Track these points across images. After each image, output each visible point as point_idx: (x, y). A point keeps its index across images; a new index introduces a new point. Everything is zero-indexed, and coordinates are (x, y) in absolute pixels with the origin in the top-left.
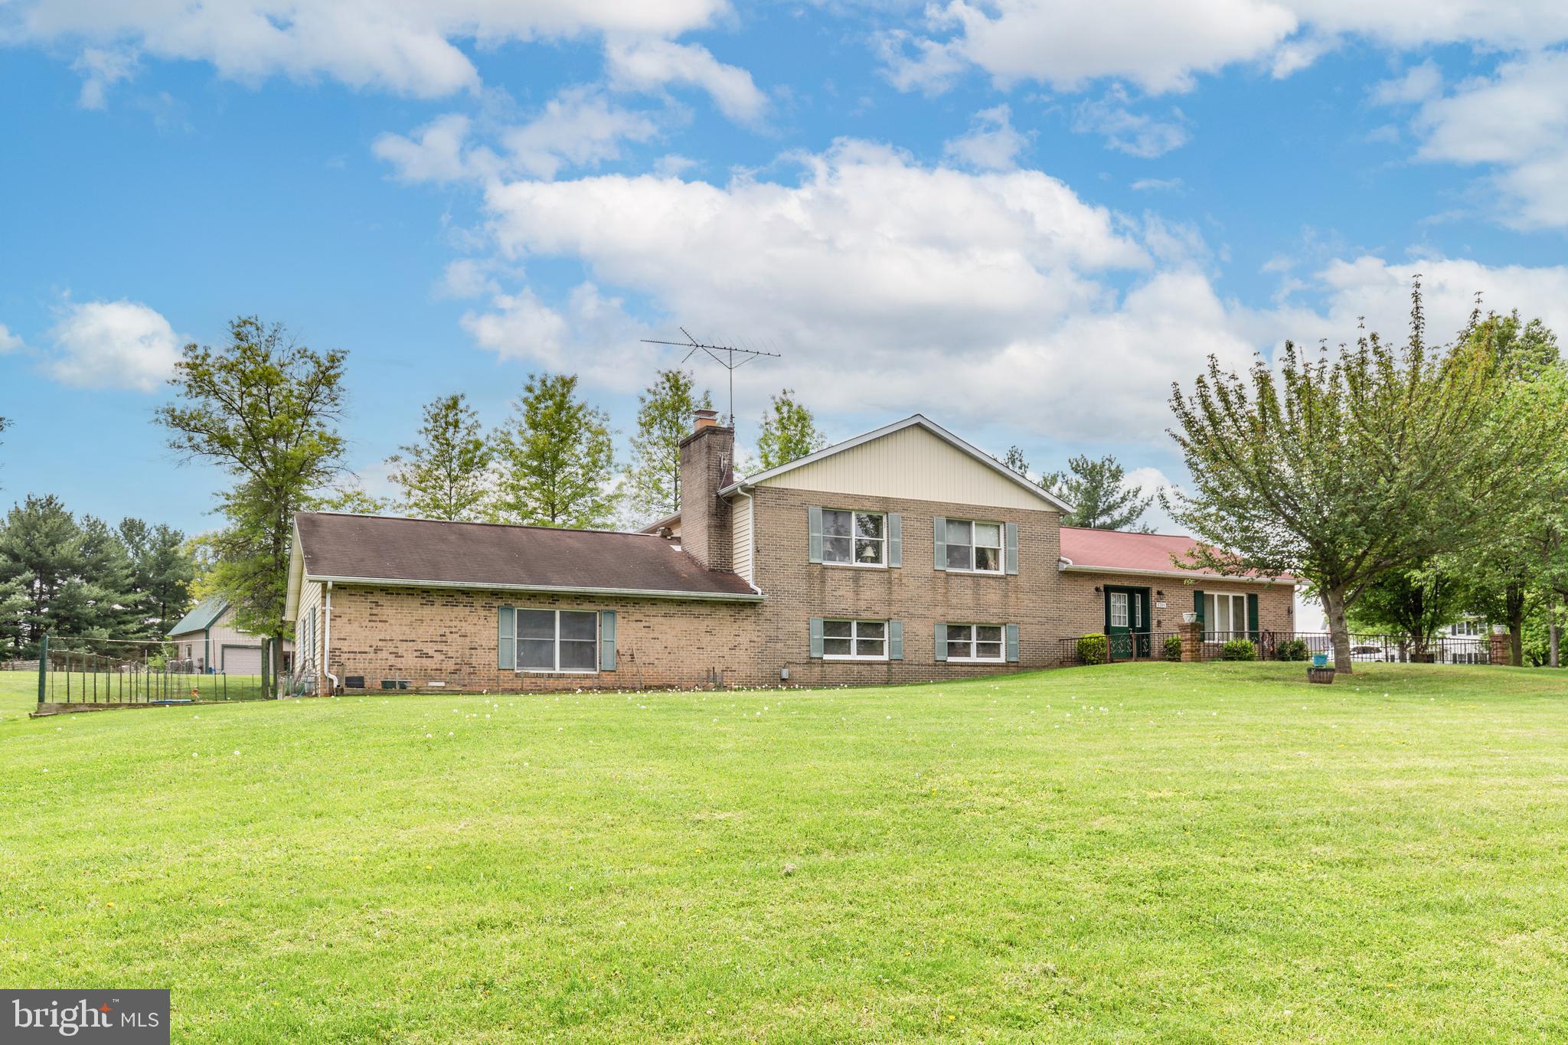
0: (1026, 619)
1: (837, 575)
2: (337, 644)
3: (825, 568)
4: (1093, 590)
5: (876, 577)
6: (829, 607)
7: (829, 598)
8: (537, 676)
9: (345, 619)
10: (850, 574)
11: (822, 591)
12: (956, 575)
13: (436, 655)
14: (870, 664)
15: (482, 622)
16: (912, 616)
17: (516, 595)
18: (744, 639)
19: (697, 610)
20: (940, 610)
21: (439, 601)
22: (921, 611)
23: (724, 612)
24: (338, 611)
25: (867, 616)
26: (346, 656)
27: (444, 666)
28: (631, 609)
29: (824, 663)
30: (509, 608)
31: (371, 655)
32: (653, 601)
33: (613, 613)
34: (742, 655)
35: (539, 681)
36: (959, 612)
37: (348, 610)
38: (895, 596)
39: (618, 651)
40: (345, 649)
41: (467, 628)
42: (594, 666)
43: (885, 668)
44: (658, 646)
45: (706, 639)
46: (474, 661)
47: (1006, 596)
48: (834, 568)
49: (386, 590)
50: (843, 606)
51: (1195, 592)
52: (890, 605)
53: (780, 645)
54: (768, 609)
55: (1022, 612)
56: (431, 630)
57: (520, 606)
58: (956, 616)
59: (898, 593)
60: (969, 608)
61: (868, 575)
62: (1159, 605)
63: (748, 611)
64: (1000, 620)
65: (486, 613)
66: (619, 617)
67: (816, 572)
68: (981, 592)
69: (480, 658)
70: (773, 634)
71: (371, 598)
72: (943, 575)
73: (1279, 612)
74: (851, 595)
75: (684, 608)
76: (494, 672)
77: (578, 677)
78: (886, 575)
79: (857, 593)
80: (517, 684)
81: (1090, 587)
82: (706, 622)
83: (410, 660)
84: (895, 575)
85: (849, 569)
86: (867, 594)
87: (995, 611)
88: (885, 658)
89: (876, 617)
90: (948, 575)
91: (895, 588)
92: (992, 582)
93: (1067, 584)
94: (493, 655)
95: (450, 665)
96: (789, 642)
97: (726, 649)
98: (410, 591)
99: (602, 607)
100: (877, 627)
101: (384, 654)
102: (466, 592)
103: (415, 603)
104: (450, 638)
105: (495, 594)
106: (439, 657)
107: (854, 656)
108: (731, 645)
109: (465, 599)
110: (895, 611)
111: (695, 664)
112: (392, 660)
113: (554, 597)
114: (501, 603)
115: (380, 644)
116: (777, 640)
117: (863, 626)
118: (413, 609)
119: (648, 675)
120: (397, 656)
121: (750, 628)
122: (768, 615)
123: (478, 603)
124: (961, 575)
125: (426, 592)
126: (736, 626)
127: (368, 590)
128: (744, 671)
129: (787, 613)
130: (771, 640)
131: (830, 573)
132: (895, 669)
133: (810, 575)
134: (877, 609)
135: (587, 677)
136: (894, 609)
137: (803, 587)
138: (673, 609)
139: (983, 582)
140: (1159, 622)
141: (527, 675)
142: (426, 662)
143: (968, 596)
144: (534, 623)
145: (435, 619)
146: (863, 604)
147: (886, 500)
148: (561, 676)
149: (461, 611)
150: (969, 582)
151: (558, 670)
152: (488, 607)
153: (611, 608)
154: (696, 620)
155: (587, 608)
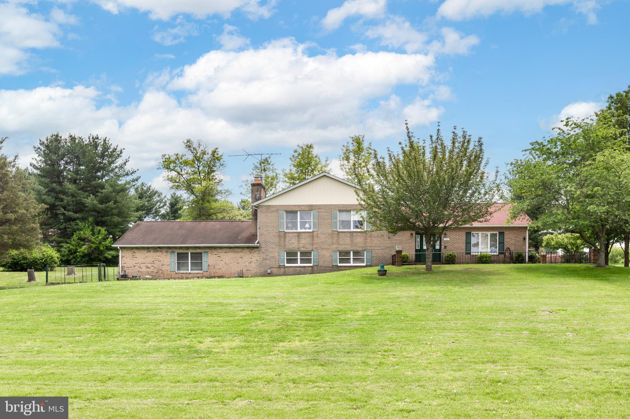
0: (375, 248)
1: (291, 235)
2: (123, 265)
3: (286, 233)
4: (410, 234)
5: (307, 235)
6: (287, 247)
7: (287, 244)
8: (182, 273)
9: (125, 257)
10: (296, 234)
11: (284, 241)
12: (342, 232)
13: (151, 267)
14: (304, 267)
15: (165, 256)
16: (322, 249)
17: (175, 248)
18: (254, 260)
19: (236, 250)
20: (335, 246)
21: (152, 251)
22: (326, 247)
23: (246, 251)
24: (123, 255)
25: (303, 249)
26: (126, 268)
27: (154, 271)
28: (213, 251)
29: (285, 267)
30: (173, 252)
31: (133, 268)
32: (221, 248)
33: (207, 252)
34: (253, 265)
35: (183, 275)
36: (344, 246)
37: (126, 255)
38: (315, 242)
39: (209, 265)
40: (126, 266)
41: (160, 259)
42: (202, 270)
43: (311, 268)
44: (223, 263)
45: (240, 260)
46: (163, 269)
47: (366, 239)
48: (289, 233)
49: (137, 248)
50: (293, 246)
51: (466, 233)
52: (313, 245)
53: (268, 261)
54: (263, 249)
55: (374, 245)
56: (150, 260)
57: (177, 251)
58: (342, 248)
59: (316, 240)
60: (348, 245)
61: (304, 234)
62: (445, 239)
63: (256, 250)
64: (363, 249)
65: (166, 254)
66: (209, 254)
67: (282, 234)
68: (354, 238)
69: (164, 268)
70: (265, 257)
71: (132, 251)
72: (336, 232)
73: (518, 239)
74: (296, 242)
75: (232, 250)
76: (169, 272)
77: (195, 273)
78: (311, 234)
79: (299, 241)
80: (177, 276)
81: (408, 234)
82: (240, 254)
83: (144, 269)
84: (315, 234)
85: (296, 233)
86: (303, 241)
87: (360, 245)
88: (311, 265)
89: (307, 250)
90: (339, 232)
91: (315, 238)
92: (359, 234)
93: (396, 233)
94: (168, 268)
95: (155, 270)
96: (272, 260)
97: (247, 263)
98: (144, 248)
99: (203, 250)
100: (309, 253)
101: (136, 268)
102: (160, 248)
103: (145, 251)
104: (156, 262)
105: (169, 248)
106: (152, 268)
107: (299, 264)
108: (249, 262)
109: (160, 250)
111: (236, 269)
112: (139, 269)
113: (188, 248)
114: (171, 251)
115: (135, 264)
116: (267, 259)
117: (302, 254)
118: (144, 254)
119: (220, 273)
120: (140, 268)
121: (256, 255)
122: (263, 250)
123: (164, 251)
124: (344, 232)
125: (148, 248)
126: (251, 255)
127: (132, 248)
128: (254, 271)
129: (271, 250)
130: (264, 259)
131: (287, 235)
132: (315, 269)
133: (280, 236)
134: (307, 247)
135: (198, 273)
136: (314, 246)
137: (277, 240)
138: (228, 250)
139: (355, 234)
140: (445, 247)
141: (179, 273)
142: (148, 269)
143: (348, 240)
144: (182, 257)
145: (151, 256)
146: (301, 245)
147: (311, 206)
148: (190, 273)
149: (159, 254)
150: (348, 234)
151: (190, 271)
152: (167, 252)
154: (236, 254)
155: (198, 251)
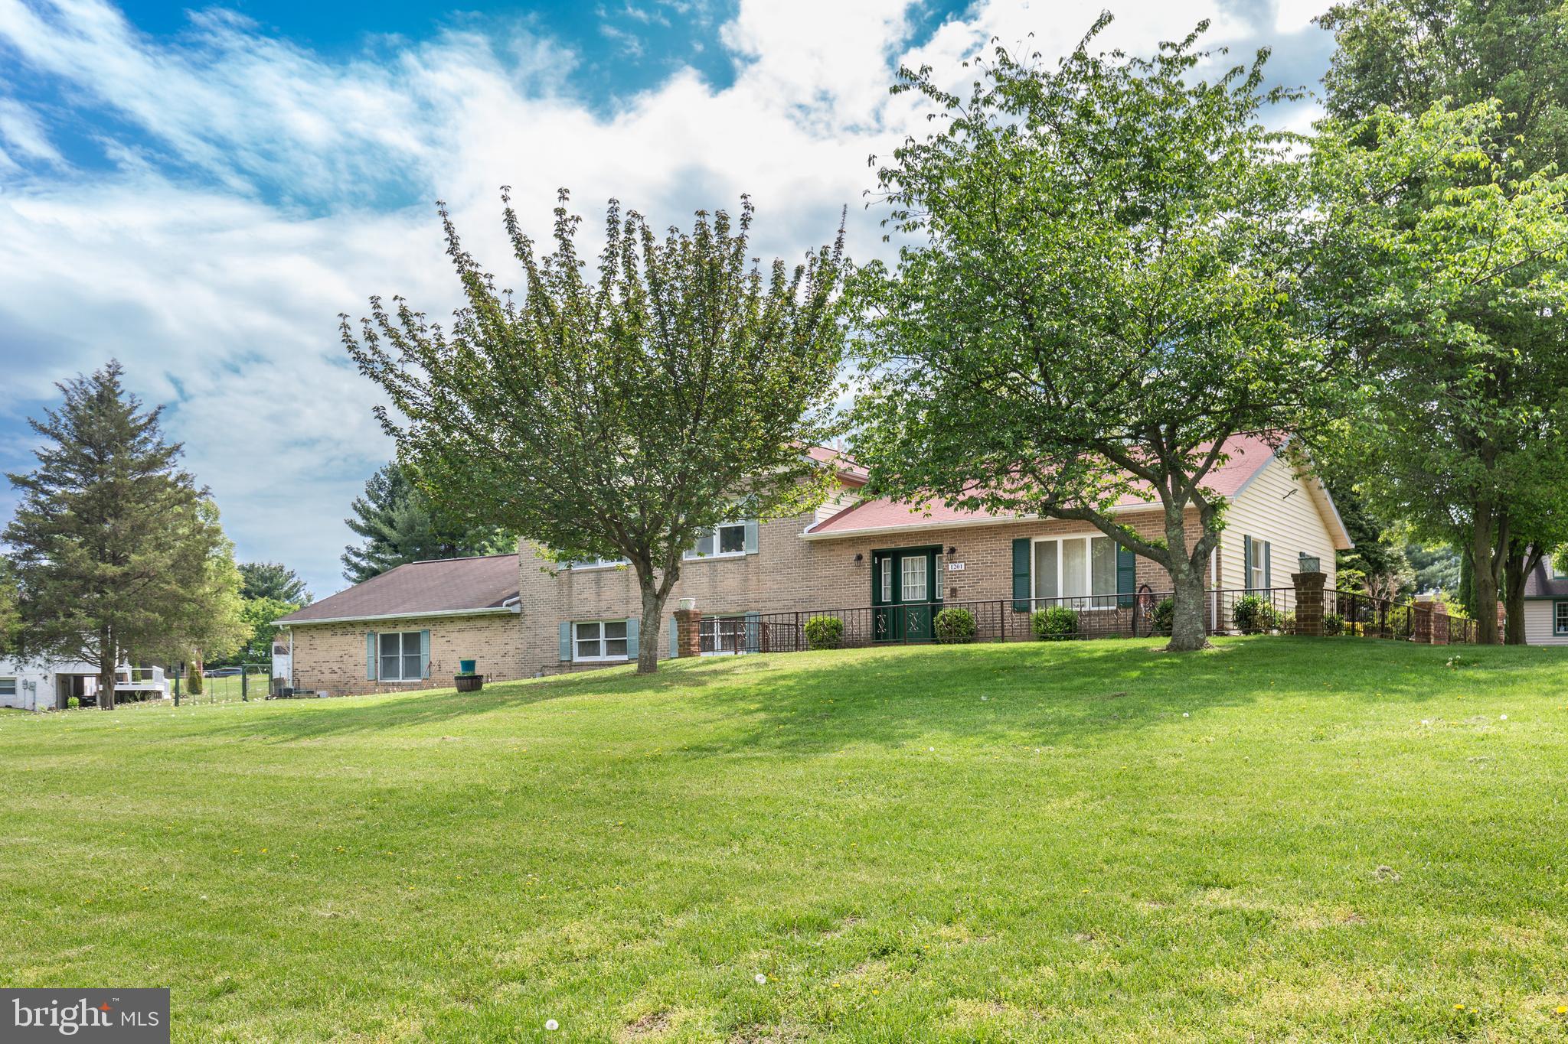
0: (768, 604)
1: (581, 578)
2: (297, 667)
3: (572, 573)
4: (855, 559)
5: (614, 575)
6: (575, 610)
7: (575, 603)
9: (299, 649)
10: (592, 576)
11: (570, 596)
14: (609, 664)
15: (359, 644)
17: (376, 623)
18: (511, 648)
19: (479, 624)
21: (339, 632)
23: (496, 624)
24: (296, 644)
25: (609, 616)
26: (301, 675)
28: (438, 627)
29: (572, 665)
30: (371, 634)
31: (311, 674)
32: (452, 619)
33: (429, 632)
34: (509, 661)
37: (301, 643)
38: (631, 594)
39: (431, 663)
40: (301, 670)
41: (352, 650)
42: (420, 675)
44: (454, 657)
45: (485, 649)
46: (355, 674)
47: (746, 580)
48: (578, 572)
49: (318, 627)
50: (587, 609)
51: (1015, 542)
52: (628, 603)
53: (537, 651)
54: (528, 618)
55: (764, 596)
56: (336, 653)
57: (380, 631)
59: (635, 590)
60: (707, 598)
61: (608, 575)
62: (951, 567)
63: (515, 621)
64: (739, 608)
65: (361, 638)
66: (432, 635)
67: (564, 578)
68: (719, 579)
69: (358, 673)
70: (532, 640)
71: (311, 633)
74: (593, 597)
75: (470, 623)
76: (365, 684)
77: (409, 685)
78: (624, 573)
79: (598, 594)
81: (850, 555)
82: (485, 634)
84: (632, 572)
85: (591, 572)
86: (607, 594)
87: (733, 598)
88: (627, 657)
89: (616, 616)
91: (632, 585)
92: (729, 565)
93: (820, 556)
94: (364, 671)
95: (344, 679)
96: (544, 648)
97: (499, 656)
98: (327, 626)
99: (423, 627)
100: (620, 626)
101: (316, 672)
102: (351, 624)
103: (329, 634)
104: (345, 658)
105: (365, 623)
106: (340, 673)
107: (603, 657)
108: (502, 653)
109: (350, 629)
110: (632, 609)
112: (318, 675)
113: (396, 622)
114: (367, 631)
115: (315, 665)
116: (536, 646)
117: (609, 627)
118: (328, 639)
120: (321, 672)
121: (515, 636)
122: (528, 623)
123: (357, 631)
125: (334, 626)
126: (506, 635)
127: (309, 628)
128: (511, 676)
129: (542, 620)
130: (530, 646)
131: (575, 578)
133: (559, 582)
134: (617, 608)
135: (414, 684)
136: (631, 607)
137: (554, 593)
138: (464, 625)
139: (720, 567)
140: (954, 592)
141: (382, 684)
143: (705, 585)
144: (388, 644)
145: (338, 645)
146: (604, 605)
148: (401, 684)
149: (349, 638)
150: (705, 569)
151: (400, 680)
152: (362, 634)
153: (427, 628)
154: (478, 633)
155: (414, 629)
